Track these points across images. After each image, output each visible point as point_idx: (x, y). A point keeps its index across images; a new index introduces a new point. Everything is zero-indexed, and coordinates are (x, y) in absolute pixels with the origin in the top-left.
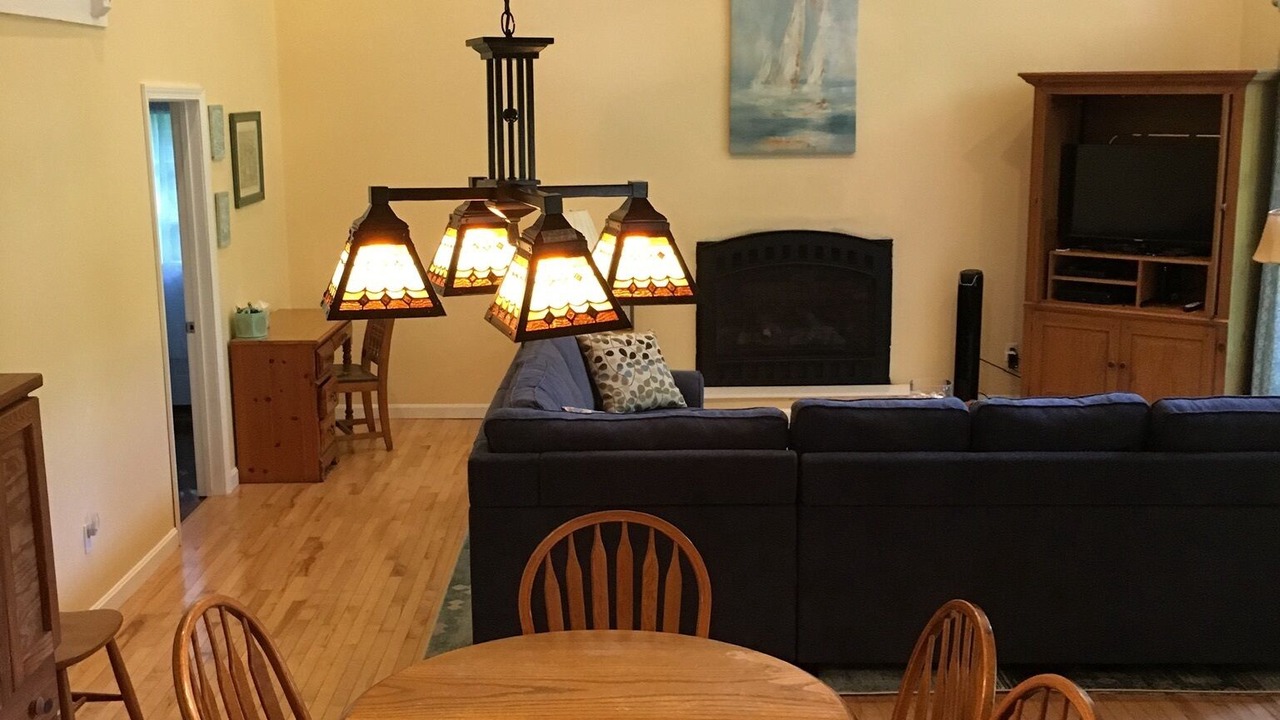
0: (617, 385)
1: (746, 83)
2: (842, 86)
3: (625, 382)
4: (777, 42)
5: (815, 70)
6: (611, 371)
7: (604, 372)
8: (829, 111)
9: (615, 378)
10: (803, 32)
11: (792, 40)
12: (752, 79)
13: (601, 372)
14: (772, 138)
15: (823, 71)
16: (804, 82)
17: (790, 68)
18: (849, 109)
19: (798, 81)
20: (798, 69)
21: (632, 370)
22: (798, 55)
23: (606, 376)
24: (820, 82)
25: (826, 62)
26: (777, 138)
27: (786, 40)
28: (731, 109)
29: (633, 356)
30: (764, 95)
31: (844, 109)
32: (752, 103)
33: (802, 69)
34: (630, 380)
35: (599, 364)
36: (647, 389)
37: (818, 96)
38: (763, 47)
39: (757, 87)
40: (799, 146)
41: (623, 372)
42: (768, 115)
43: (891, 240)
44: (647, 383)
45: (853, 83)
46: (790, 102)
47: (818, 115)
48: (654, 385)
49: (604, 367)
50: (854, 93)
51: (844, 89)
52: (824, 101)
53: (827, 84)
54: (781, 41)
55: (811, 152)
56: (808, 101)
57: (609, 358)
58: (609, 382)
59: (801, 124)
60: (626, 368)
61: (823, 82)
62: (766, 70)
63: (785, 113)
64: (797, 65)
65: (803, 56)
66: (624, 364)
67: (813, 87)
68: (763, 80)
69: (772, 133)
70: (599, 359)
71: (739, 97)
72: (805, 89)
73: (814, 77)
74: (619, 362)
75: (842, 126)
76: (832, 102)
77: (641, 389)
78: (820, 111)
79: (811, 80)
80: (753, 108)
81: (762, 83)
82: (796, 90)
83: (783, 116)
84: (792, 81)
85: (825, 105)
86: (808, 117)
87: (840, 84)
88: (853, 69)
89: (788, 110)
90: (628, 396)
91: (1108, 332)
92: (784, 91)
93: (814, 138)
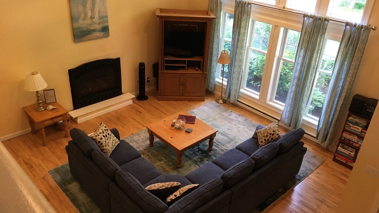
0: (107, 148)
1: (77, 20)
2: (104, 18)
3: (109, 146)
4: (85, 6)
5: (96, 14)
6: (104, 144)
7: (102, 145)
8: (102, 26)
9: (106, 146)
10: (92, 3)
11: (89, 6)
12: (79, 19)
13: (101, 146)
14: (87, 36)
15: (99, 14)
16: (94, 18)
17: (89, 14)
18: (107, 24)
19: (92, 18)
20: (92, 14)
21: (108, 141)
22: (91, 10)
23: (103, 146)
24: (98, 18)
25: (99, 11)
26: (88, 36)
27: (87, 6)
28: (73, 29)
29: (106, 136)
30: (82, 24)
31: (106, 24)
32: (80, 26)
33: (93, 14)
34: (109, 144)
35: (100, 143)
36: (113, 144)
37: (98, 21)
38: (81, 8)
39: (80, 21)
40: (95, 37)
41: (107, 143)
42: (85, 29)
43: (120, 58)
44: (113, 143)
45: (107, 17)
46: (91, 25)
47: (98, 27)
48: (114, 142)
49: (102, 144)
50: (108, 20)
51: (105, 19)
52: (100, 23)
53: (100, 18)
54: (86, 6)
55: (98, 38)
56: (95, 24)
57: (102, 140)
58: (105, 148)
59: (94, 31)
60: (107, 141)
61: (99, 17)
62: (83, 16)
63: (90, 28)
64: (91, 13)
65: (93, 10)
66: (106, 140)
67: (96, 19)
68: (82, 19)
69: (87, 35)
70: (99, 142)
71: (76, 25)
72: (94, 20)
73: (96, 16)
74: (105, 140)
75: (105, 30)
76: (102, 23)
77: (112, 145)
78: (99, 26)
79: (96, 17)
80: (80, 28)
81: (82, 20)
82: (92, 21)
83: (89, 29)
84: (90, 18)
85: (100, 24)
86: (96, 28)
87: (103, 17)
88: (106, 13)
89: (90, 27)
90: (111, 149)
91: (180, 77)
92: (88, 21)
93: (98, 34)
